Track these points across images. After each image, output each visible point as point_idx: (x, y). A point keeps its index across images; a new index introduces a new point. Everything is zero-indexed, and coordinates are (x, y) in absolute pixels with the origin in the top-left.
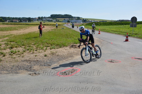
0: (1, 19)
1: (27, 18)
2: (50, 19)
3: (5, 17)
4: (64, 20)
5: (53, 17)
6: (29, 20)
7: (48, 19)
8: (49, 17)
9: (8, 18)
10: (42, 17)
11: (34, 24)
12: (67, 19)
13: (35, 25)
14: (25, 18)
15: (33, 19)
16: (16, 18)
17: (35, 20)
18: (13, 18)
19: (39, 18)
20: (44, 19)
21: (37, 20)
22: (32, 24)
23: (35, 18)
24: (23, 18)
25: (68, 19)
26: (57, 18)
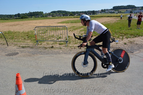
0: (71, 13)
1: (91, 11)
2: (113, 11)
3: (74, 12)
4: (127, 11)
5: (115, 9)
6: (94, 12)
7: (110, 11)
8: (111, 9)
9: (77, 12)
10: (105, 9)
11: (98, 16)
12: (129, 9)
13: (100, 17)
14: (90, 11)
15: (96, 11)
16: (83, 12)
17: (98, 13)
18: (81, 12)
19: (102, 10)
20: (106, 11)
21: (101, 12)
22: (97, 16)
23: (99, 11)
24: (88, 11)
25: (131, 9)
26: (119, 10)
